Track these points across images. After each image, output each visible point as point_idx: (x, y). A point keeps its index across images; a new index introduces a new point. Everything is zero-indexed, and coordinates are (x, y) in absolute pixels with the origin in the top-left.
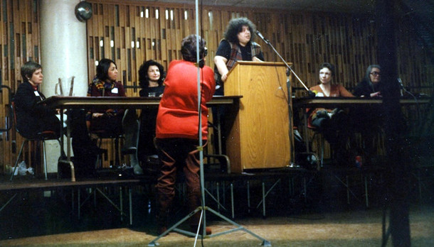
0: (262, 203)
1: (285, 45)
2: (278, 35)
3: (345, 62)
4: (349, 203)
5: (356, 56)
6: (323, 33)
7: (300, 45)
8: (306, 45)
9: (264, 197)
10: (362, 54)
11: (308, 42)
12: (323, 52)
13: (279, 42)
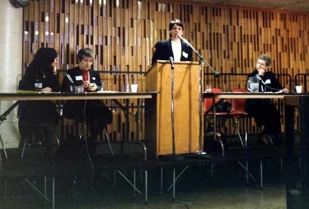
0: (173, 186)
1: (205, 34)
2: (199, 25)
3: (255, 50)
4: (247, 182)
5: (264, 45)
6: (238, 25)
7: (217, 34)
8: (223, 35)
9: (174, 181)
10: (269, 43)
11: (224, 33)
12: (237, 41)
13: (199, 31)
